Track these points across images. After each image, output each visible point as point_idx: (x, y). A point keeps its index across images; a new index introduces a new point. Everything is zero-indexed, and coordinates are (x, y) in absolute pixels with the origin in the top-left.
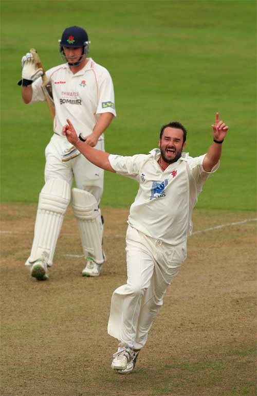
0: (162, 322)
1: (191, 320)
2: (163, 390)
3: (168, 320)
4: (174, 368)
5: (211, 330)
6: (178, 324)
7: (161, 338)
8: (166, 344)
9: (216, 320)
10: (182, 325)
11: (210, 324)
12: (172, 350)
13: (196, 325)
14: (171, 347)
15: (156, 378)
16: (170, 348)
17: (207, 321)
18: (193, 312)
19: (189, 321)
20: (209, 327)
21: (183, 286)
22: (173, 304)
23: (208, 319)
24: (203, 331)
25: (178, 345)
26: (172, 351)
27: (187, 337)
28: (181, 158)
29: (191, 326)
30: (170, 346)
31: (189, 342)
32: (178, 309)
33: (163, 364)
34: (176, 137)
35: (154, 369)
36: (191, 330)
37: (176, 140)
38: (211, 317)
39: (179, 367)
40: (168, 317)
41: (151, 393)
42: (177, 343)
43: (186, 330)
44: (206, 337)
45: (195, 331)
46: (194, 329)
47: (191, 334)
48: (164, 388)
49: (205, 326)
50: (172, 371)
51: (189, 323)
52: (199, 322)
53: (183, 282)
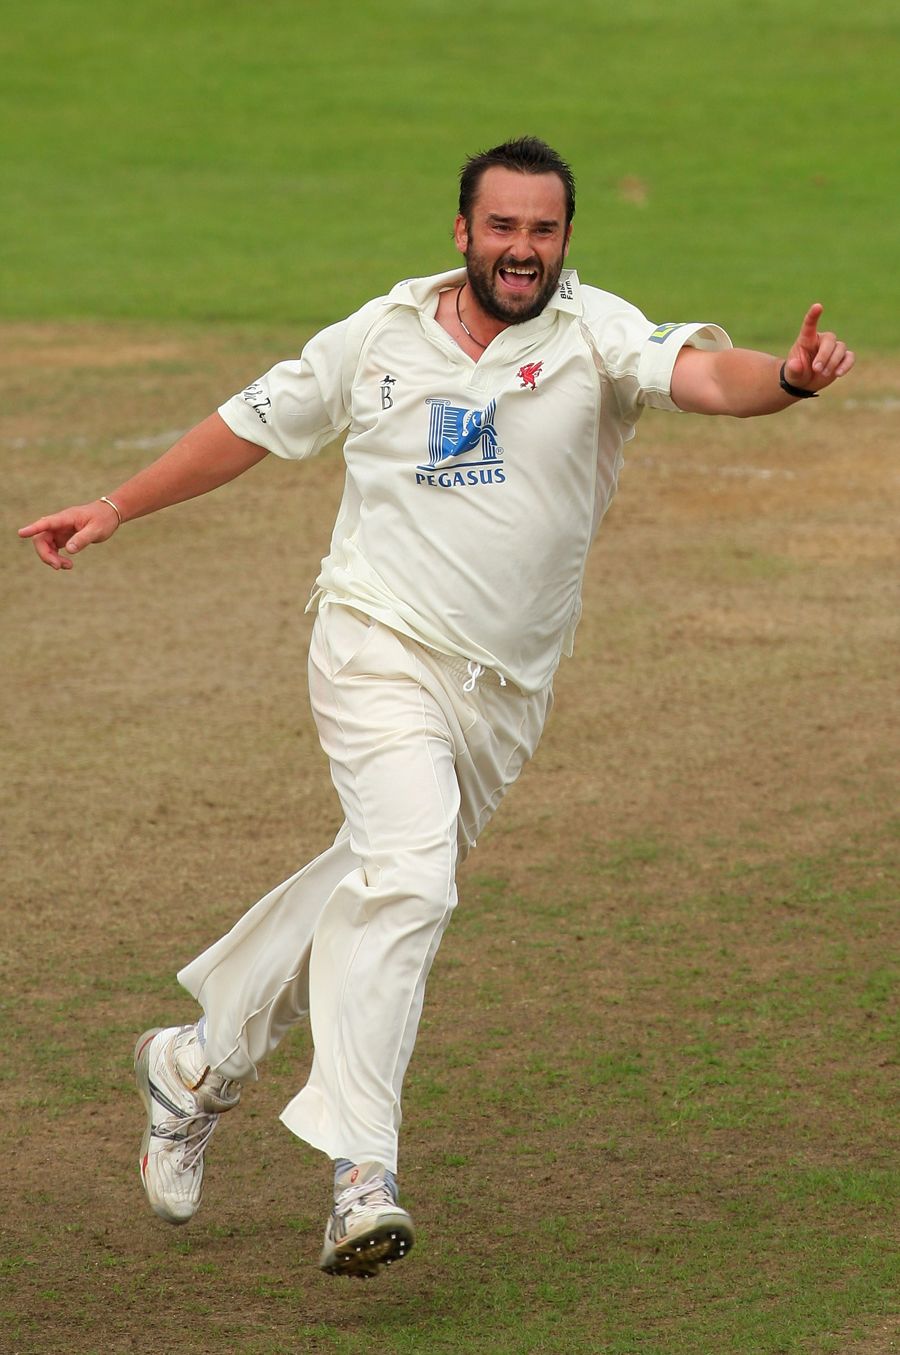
0: (82, 799)
1: (202, 792)
2: (83, 1087)
3: (107, 790)
4: (129, 991)
5: (287, 831)
6: (150, 806)
7: (76, 864)
8: (96, 892)
9: (308, 791)
10: (162, 810)
11: (283, 809)
12: (122, 916)
13: (222, 813)
14: (117, 904)
15: (53, 1034)
16: (115, 909)
17: (268, 793)
18: (213, 756)
19: (195, 793)
20: (279, 822)
21: (170, 647)
22: (126, 721)
23: (274, 788)
24: (253, 835)
25: (147, 895)
26: (122, 923)
27: (185, 862)
28: (557, 302)
29: (201, 814)
30: (113, 899)
31: (193, 883)
32: (146, 745)
33: (83, 976)
34: (541, 214)
35: (47, 996)
36: (202, 830)
37: (542, 228)
38: (288, 780)
39: (152, 986)
40: (104, 778)
41: (36, 1099)
42: (145, 886)
43: (181, 834)
44: (265, 862)
45: (222, 835)
46: (215, 830)
47: (203, 849)
48: (87, 1076)
49: (260, 815)
50: (124, 1006)
51: (194, 803)
52: (236, 800)
53: (168, 630)
